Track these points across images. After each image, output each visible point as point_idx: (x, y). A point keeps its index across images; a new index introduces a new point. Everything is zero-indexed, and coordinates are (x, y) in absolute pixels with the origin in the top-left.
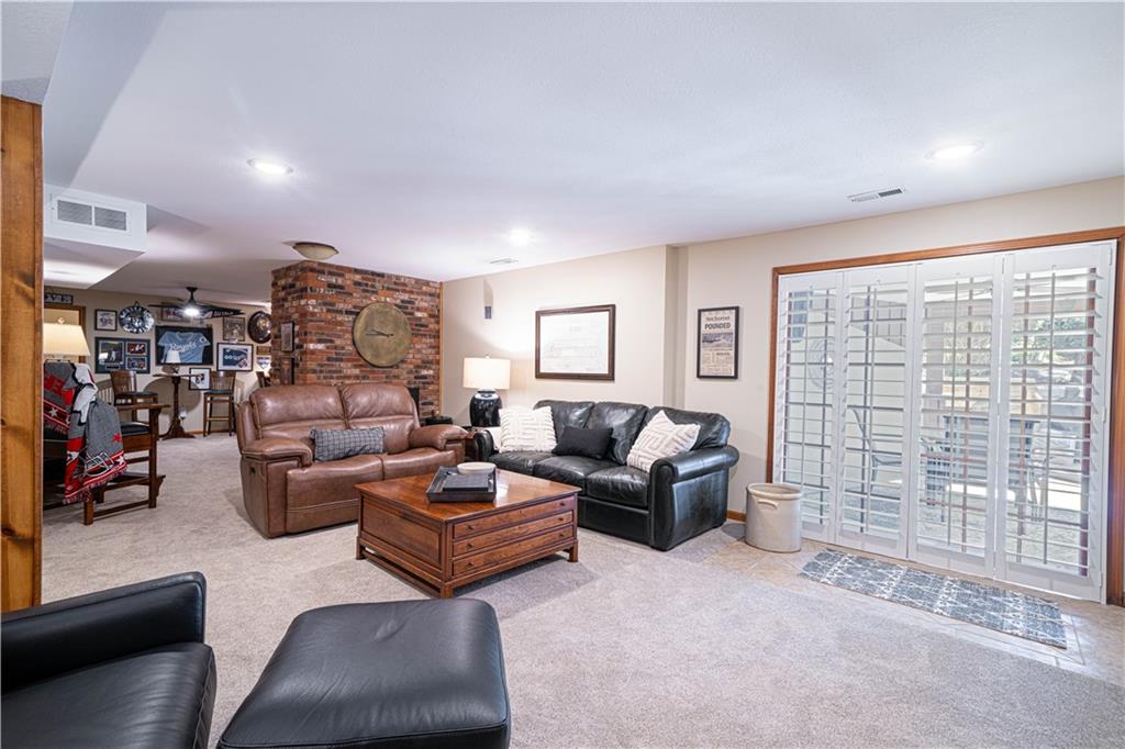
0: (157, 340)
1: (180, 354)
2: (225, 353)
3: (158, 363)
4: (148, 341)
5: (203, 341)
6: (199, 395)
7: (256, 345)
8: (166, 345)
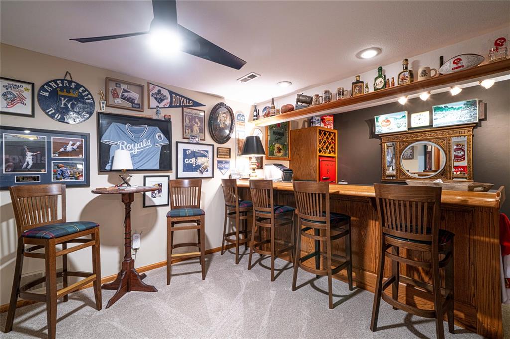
0: (100, 135)
1: (133, 156)
2: (185, 156)
3: (102, 170)
4: (86, 137)
5: (160, 137)
6: (156, 214)
7: (216, 145)
8: (112, 142)
